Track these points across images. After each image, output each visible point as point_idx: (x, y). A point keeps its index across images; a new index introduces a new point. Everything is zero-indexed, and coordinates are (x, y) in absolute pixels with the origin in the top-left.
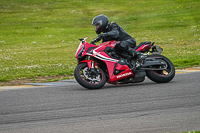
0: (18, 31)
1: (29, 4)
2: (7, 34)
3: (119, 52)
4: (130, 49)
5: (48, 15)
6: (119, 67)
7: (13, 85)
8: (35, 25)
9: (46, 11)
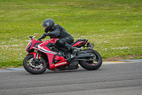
0: (114, 23)
1: (122, 4)
2: (106, 25)
3: (58, 47)
4: (67, 44)
5: (136, 11)
6: (57, 58)
7: (110, 61)
8: (126, 18)
9: (134, 9)
